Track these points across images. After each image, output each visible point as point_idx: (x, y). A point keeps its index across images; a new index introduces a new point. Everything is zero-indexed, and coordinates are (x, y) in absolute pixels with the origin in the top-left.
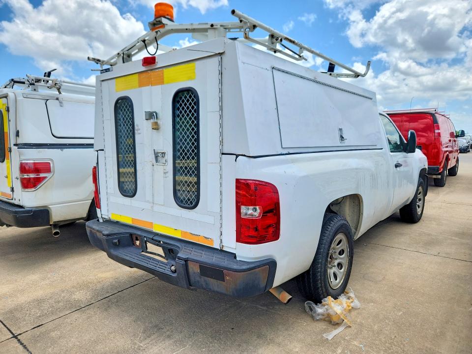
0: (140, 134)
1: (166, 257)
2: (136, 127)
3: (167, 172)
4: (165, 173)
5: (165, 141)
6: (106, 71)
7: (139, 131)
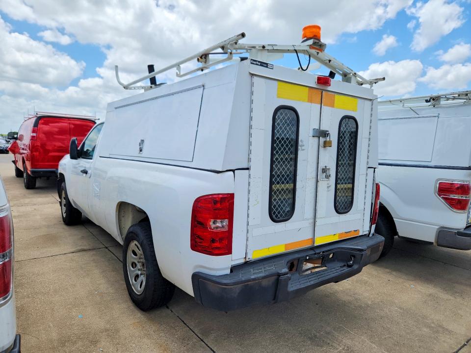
0: (303, 150)
1: (323, 265)
2: (300, 143)
3: (330, 186)
4: (328, 187)
5: (329, 158)
6: (261, 65)
7: (303, 148)
